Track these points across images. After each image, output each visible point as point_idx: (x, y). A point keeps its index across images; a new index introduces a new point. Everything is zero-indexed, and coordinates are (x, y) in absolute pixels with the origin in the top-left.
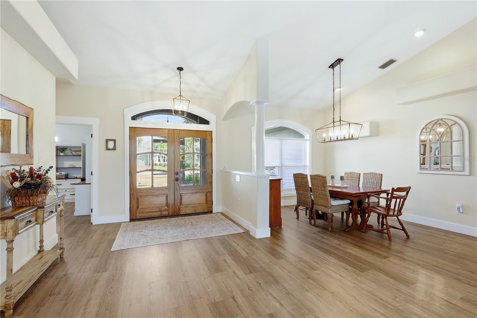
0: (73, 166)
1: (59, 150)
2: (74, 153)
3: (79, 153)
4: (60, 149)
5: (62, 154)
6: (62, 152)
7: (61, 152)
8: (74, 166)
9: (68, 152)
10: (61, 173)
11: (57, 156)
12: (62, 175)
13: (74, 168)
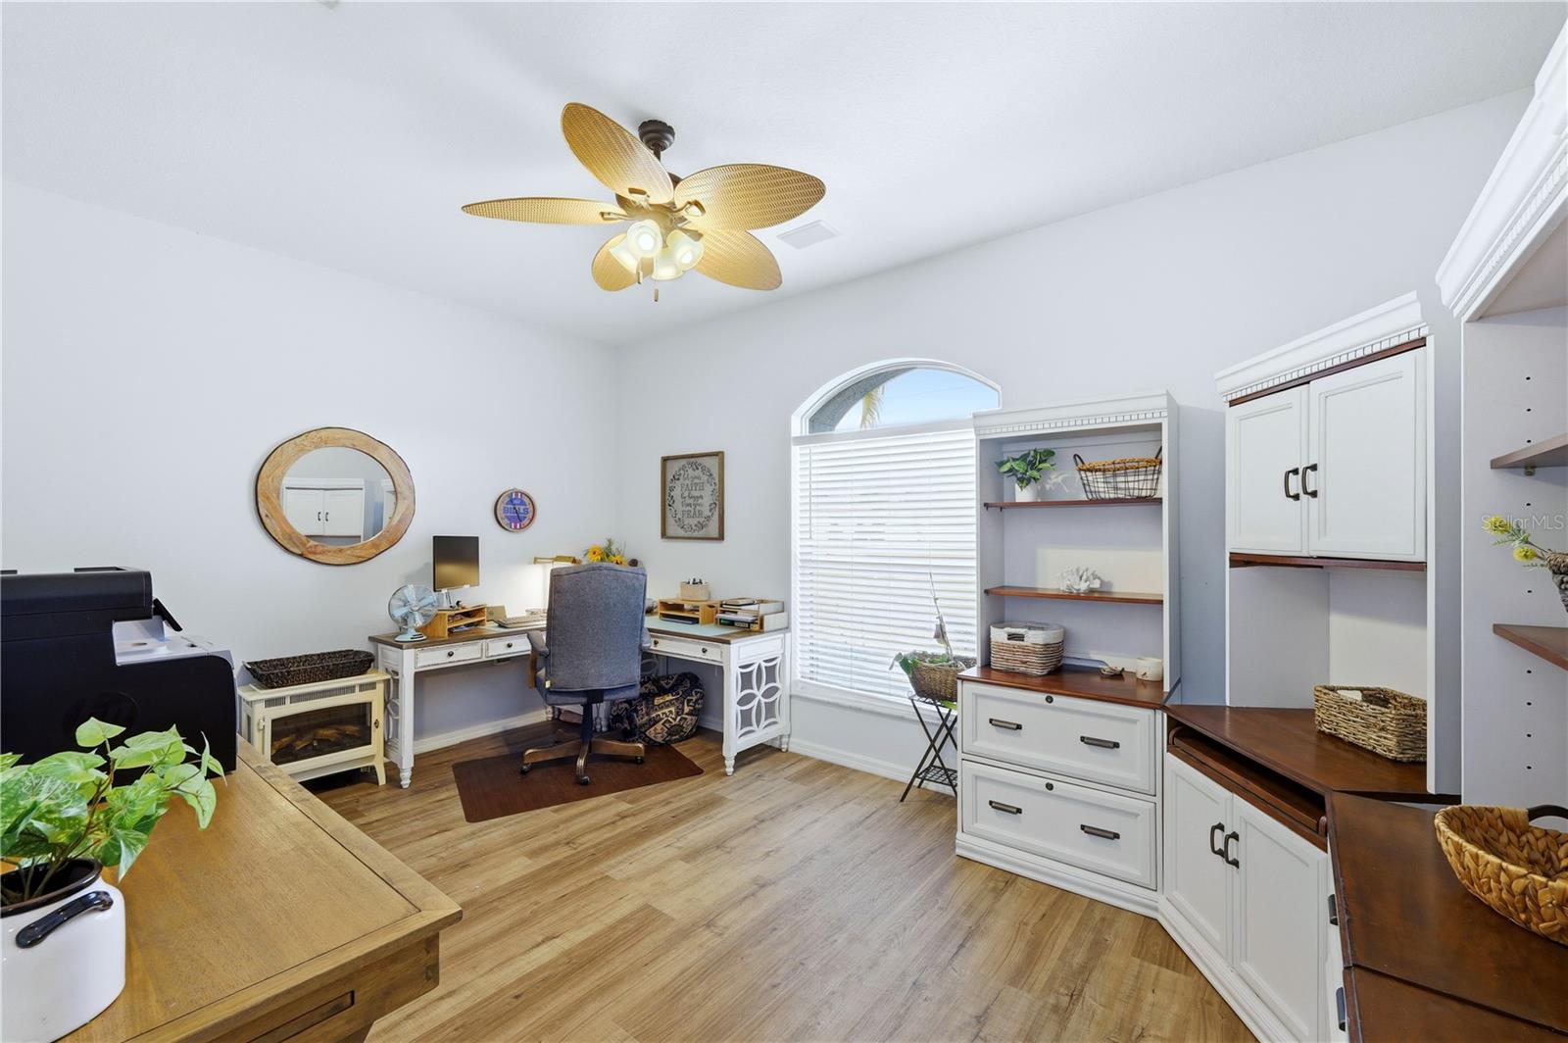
0: (1096, 585)
1: (1006, 468)
2: (1101, 486)
3: (1138, 485)
4: (1014, 460)
5: (1024, 495)
6: (1024, 481)
7: (1021, 480)
8: (1102, 582)
9: (1063, 481)
10: (1021, 638)
11: (995, 507)
12: (1026, 651)
13: (1098, 598)
